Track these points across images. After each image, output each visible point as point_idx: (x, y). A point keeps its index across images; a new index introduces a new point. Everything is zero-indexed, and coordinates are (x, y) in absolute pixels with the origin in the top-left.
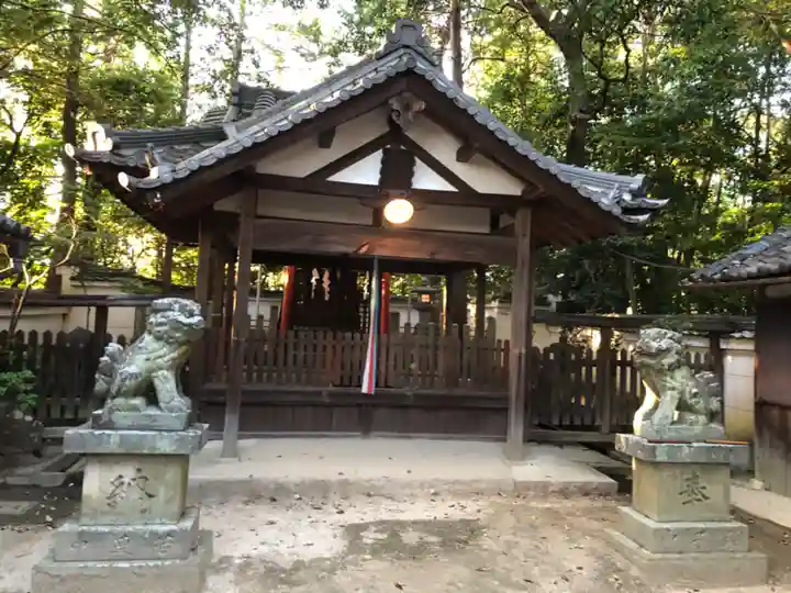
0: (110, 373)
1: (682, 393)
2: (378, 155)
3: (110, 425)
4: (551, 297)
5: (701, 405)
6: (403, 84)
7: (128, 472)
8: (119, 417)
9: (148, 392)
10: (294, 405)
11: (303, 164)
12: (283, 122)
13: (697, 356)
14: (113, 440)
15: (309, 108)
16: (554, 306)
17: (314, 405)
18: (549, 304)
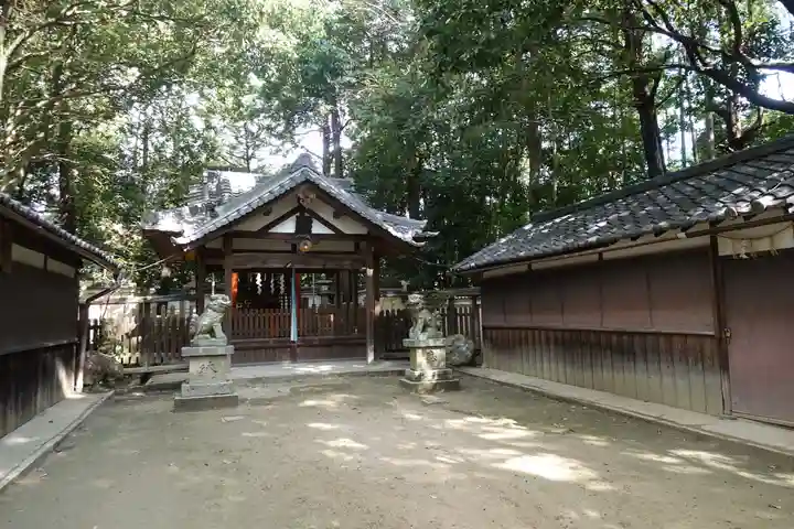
0: (196, 326)
1: (425, 320)
2: (294, 217)
3: (197, 346)
4: (403, 282)
5: (433, 324)
6: (303, 187)
7: (206, 363)
8: (200, 342)
9: (211, 332)
10: (255, 349)
11: (256, 225)
12: (244, 208)
13: (466, 310)
14: (200, 351)
15: (255, 201)
16: (405, 287)
17: (266, 348)
18: (401, 286)
